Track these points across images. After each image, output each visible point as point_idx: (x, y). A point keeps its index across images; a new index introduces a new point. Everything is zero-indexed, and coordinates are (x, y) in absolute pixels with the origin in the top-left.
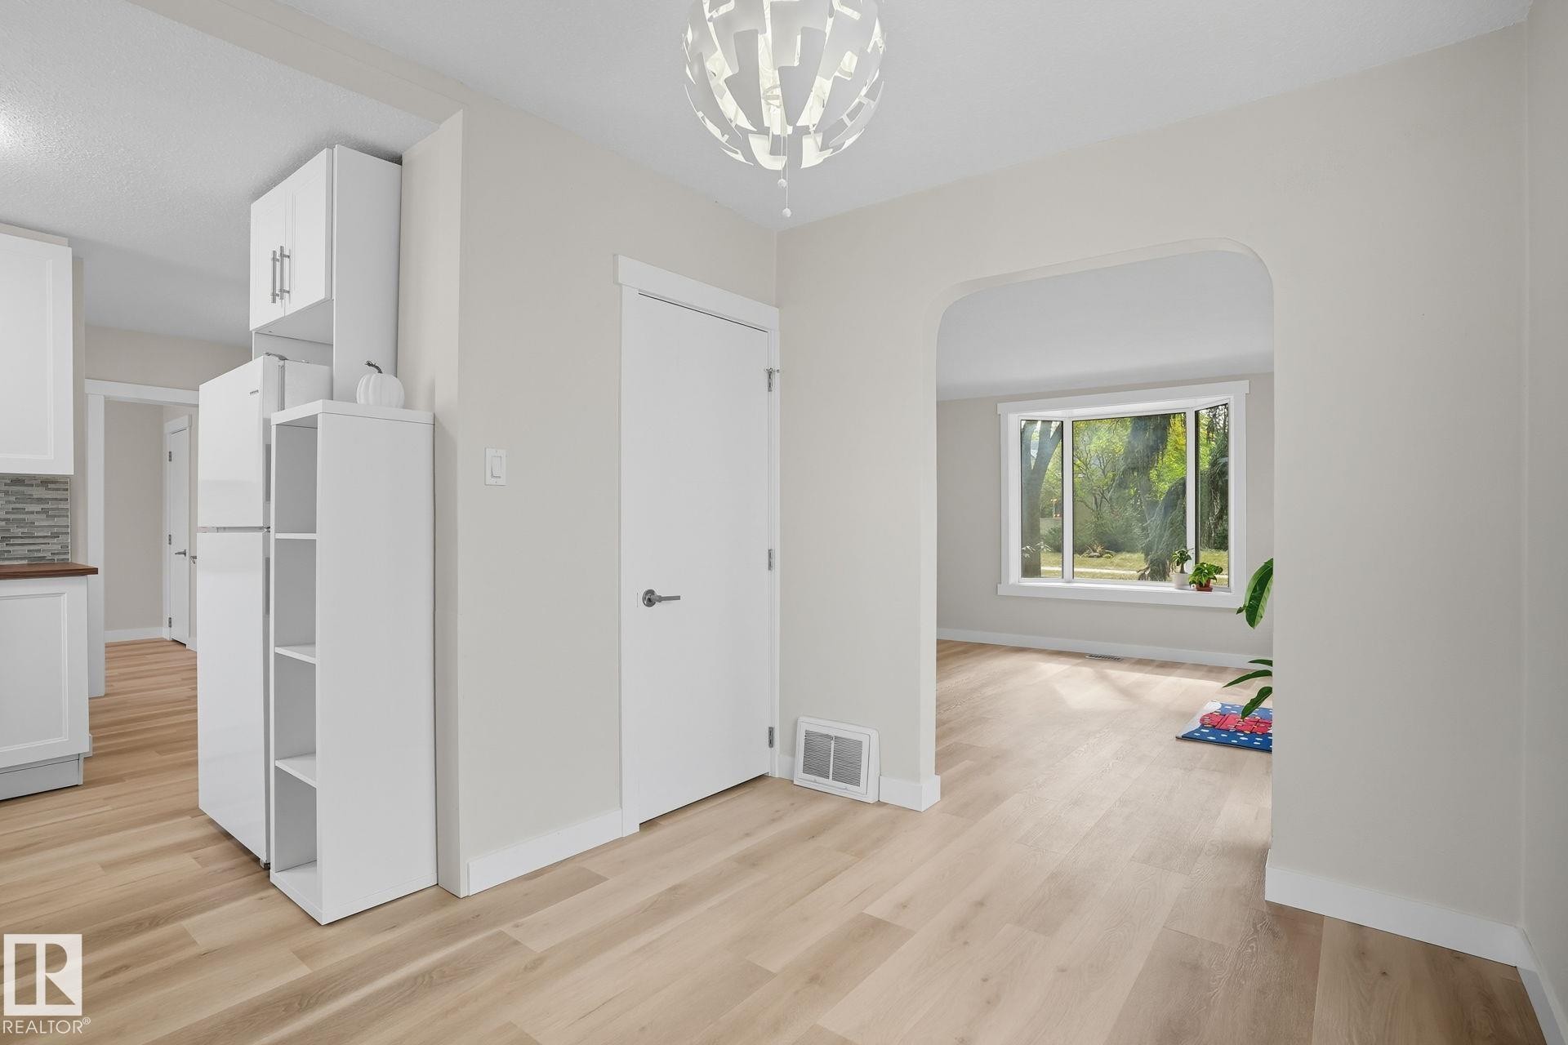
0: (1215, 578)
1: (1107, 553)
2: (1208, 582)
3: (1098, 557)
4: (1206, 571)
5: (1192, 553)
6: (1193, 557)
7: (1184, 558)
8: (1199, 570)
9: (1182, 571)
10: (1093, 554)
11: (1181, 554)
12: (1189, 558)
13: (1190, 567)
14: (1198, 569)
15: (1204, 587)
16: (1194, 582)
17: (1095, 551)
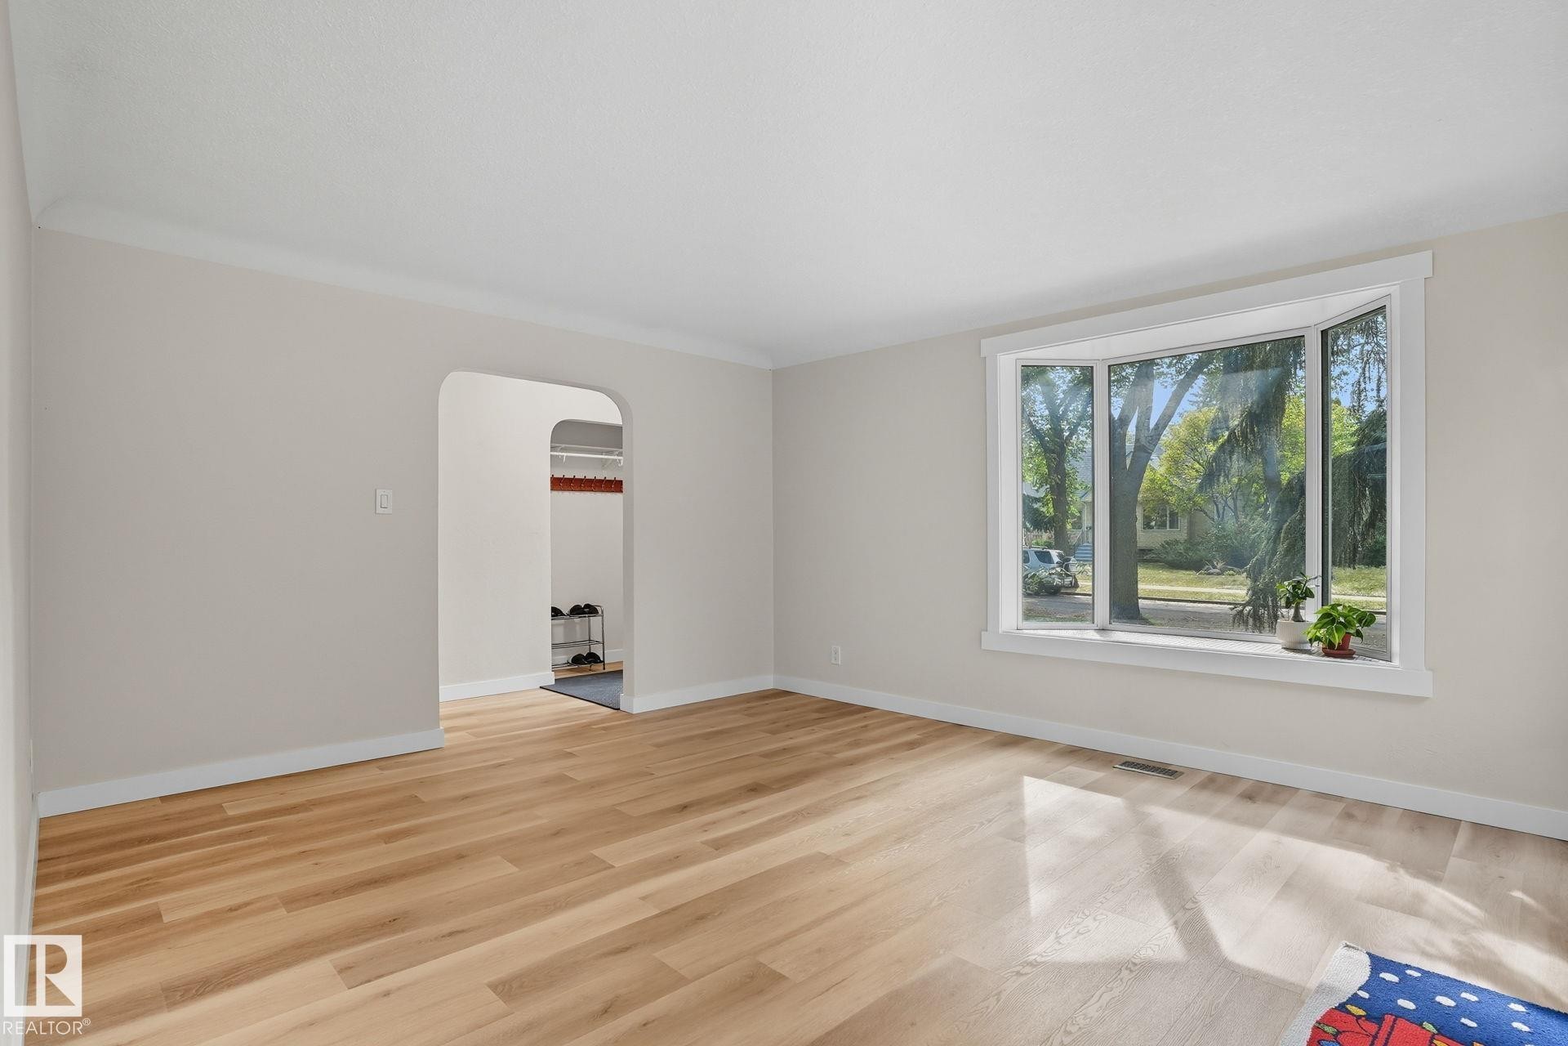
0: (1359, 634)
1: (1230, 570)
2: (1346, 639)
3: (1218, 574)
4: (1342, 620)
5: (1315, 586)
6: (1318, 592)
7: (1299, 595)
8: (1328, 619)
9: (1297, 618)
10: (1212, 571)
11: (1294, 587)
12: (1309, 594)
13: (1311, 611)
14: (1326, 615)
15: (1338, 651)
16: (1318, 639)
17: (1215, 567)
